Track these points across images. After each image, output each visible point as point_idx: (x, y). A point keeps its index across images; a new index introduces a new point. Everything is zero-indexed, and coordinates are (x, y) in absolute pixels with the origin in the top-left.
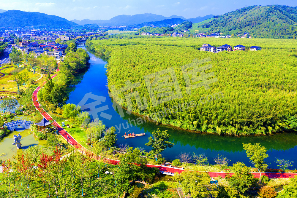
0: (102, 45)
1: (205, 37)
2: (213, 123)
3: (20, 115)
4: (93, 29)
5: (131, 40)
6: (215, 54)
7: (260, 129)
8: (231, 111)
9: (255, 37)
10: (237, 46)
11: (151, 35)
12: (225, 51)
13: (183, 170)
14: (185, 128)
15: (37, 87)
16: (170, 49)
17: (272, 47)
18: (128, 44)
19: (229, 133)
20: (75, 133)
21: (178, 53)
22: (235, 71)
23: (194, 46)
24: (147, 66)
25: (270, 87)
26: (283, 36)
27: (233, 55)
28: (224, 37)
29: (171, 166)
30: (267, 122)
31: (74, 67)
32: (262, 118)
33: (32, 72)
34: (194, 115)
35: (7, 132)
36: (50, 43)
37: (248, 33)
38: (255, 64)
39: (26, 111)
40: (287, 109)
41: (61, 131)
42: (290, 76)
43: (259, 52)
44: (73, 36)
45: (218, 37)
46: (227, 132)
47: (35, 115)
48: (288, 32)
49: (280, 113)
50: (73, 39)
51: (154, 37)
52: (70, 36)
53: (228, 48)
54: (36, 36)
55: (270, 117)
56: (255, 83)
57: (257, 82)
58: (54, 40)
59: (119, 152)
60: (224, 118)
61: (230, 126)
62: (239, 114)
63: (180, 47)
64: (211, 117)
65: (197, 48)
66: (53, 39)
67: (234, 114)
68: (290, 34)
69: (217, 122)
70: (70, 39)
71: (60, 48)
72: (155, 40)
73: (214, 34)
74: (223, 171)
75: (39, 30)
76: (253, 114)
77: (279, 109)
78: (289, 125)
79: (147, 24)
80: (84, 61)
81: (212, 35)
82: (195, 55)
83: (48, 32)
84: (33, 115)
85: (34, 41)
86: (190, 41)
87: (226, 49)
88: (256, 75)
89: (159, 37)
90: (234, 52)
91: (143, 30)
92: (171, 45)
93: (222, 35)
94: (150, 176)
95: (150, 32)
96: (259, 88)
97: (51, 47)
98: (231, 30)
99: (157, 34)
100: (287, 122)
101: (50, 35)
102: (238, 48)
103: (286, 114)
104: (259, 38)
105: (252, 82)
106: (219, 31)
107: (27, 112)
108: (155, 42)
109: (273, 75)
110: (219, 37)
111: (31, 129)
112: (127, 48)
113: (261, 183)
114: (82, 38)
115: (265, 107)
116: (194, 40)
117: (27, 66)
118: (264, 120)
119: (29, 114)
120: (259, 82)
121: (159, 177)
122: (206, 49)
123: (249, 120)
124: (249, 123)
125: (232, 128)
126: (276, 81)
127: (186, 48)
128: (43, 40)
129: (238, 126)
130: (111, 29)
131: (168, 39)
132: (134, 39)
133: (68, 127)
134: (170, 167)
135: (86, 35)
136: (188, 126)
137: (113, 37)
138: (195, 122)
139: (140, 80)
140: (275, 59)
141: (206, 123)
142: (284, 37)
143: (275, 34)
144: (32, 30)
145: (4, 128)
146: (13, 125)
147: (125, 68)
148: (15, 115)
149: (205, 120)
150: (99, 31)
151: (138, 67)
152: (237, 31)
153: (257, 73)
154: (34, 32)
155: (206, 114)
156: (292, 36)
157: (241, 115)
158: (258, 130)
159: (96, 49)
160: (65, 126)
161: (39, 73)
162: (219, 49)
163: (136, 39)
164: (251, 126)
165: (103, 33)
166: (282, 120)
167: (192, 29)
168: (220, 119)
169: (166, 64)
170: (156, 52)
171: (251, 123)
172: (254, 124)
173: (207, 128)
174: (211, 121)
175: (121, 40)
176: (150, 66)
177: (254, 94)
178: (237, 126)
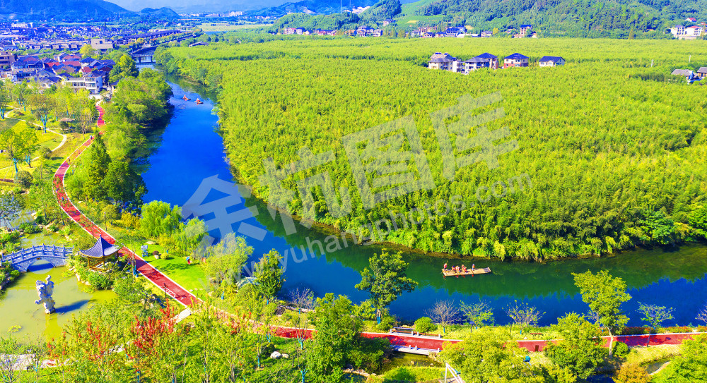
0: (198, 60)
1: (434, 35)
2: (486, 232)
3: (32, 233)
4: (165, 21)
5: (265, 47)
6: (464, 77)
7: (590, 243)
8: (527, 205)
9: (546, 35)
10: (512, 57)
11: (307, 33)
12: (485, 69)
13: (441, 339)
14: (425, 250)
15: (58, 164)
16: (359, 66)
17: (587, 58)
18: (257, 57)
19: (523, 255)
20: (177, 270)
21: (381, 76)
22: (518, 114)
23: (414, 58)
24: (315, 108)
25: (599, 148)
26: (607, 31)
27: (503, 78)
28: (477, 35)
29: (414, 334)
30: (605, 227)
31: (141, 115)
32: (593, 218)
33: (40, 129)
34: (445, 218)
35: (13, 276)
36: (69, 58)
37: (530, 26)
38: (556, 97)
39: (46, 224)
40: (646, 196)
41: (143, 268)
42: (637, 123)
43: (561, 69)
44: (120, 38)
45: (463, 35)
46: (518, 254)
47: (71, 232)
48: (619, 21)
49: (629, 205)
50: (121, 45)
51: (314, 38)
52: (112, 38)
53: (490, 63)
54: (29, 39)
55: (610, 214)
56: (567, 141)
57: (570, 139)
58: (75, 49)
59: (291, 309)
60: (512, 221)
61: (525, 239)
62: (545, 210)
63: (382, 61)
64: (482, 219)
65: (420, 63)
66: (72, 47)
67: (534, 211)
68: (623, 27)
69: (495, 230)
70: (114, 45)
71: (96, 68)
72: (320, 45)
73: (454, 30)
74: (528, 338)
75: (31, 24)
76: (575, 211)
77: (628, 196)
78: (649, 231)
79: (293, 6)
80: (161, 98)
81: (449, 31)
82: (420, 80)
83: (54, 30)
84: (66, 234)
85: (26, 53)
86: (402, 47)
87: (487, 64)
88: (565, 123)
89: (327, 39)
90: (505, 70)
91: (286, 23)
92: (359, 58)
93: (472, 32)
94: (373, 356)
95: (303, 25)
96: (576, 152)
97: (72, 66)
98: (491, 18)
99: (320, 30)
100: (645, 225)
101: (62, 36)
102: (514, 61)
103: (643, 207)
104: (554, 36)
105: (559, 139)
106: (465, 21)
107: (48, 226)
108: (321, 49)
109: (601, 122)
110: (466, 36)
111: (68, 265)
112: (259, 67)
113: (612, 357)
114: (142, 44)
115: (597, 193)
116: (409, 43)
117: (23, 115)
118: (599, 222)
119: (56, 230)
120: (575, 139)
121: (391, 357)
122: (441, 65)
123: (565, 224)
124: (565, 230)
125: (528, 244)
126: (610, 134)
127: (396, 63)
128: (48, 49)
129: (542, 238)
130: (209, 20)
131: (350, 42)
132: (270, 43)
133: (156, 257)
134: (411, 335)
135: (152, 36)
136: (431, 244)
137: (217, 40)
138: (448, 234)
139: (308, 142)
140: (599, 86)
141: (472, 236)
142: (609, 35)
143: (590, 28)
144: (14, 25)
145: (5, 267)
146: (23, 258)
147: (265, 115)
148: (22, 234)
149: (469, 229)
150: (179, 25)
151: (295, 110)
152: (506, 20)
153: (565, 119)
154: (21, 30)
155: (471, 214)
156: (628, 31)
157: (548, 214)
158: (584, 246)
159: (183, 71)
160: (148, 255)
161: (57, 132)
162: (471, 65)
163: (275, 43)
164: (570, 236)
165: (190, 31)
166: (634, 222)
167: (401, 17)
168: (503, 225)
169: (359, 103)
170: (328, 74)
171: (570, 230)
172: (576, 234)
173: (474, 246)
174: (482, 230)
175: (238, 46)
176: (322, 106)
177: (570, 164)
178: (539, 240)
